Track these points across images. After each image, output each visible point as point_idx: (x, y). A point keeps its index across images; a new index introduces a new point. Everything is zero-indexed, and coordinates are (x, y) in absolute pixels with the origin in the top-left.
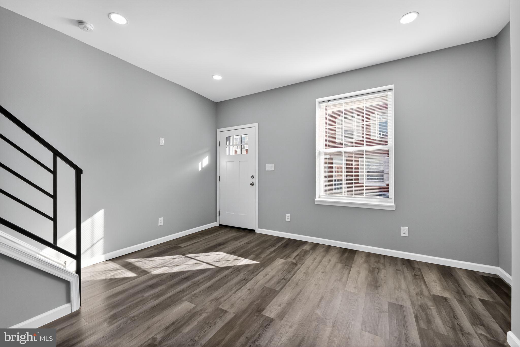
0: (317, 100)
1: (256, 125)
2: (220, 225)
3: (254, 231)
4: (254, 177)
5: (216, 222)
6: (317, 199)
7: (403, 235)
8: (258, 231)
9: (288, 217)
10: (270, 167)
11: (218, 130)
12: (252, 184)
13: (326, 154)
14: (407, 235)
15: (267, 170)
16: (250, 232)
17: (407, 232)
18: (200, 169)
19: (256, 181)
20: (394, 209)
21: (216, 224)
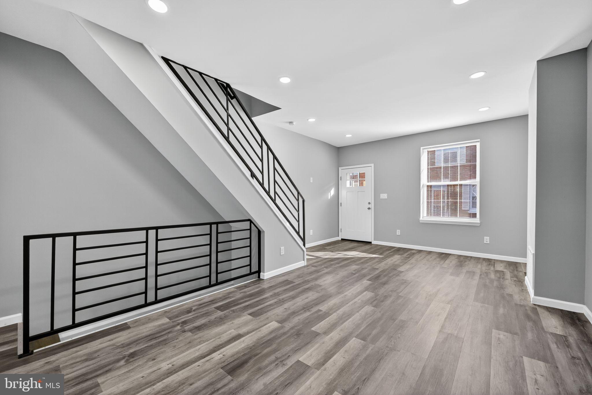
0: (422, 148)
1: (372, 165)
2: (342, 239)
3: (371, 243)
4: (371, 203)
5: (339, 236)
6: (421, 219)
7: (485, 242)
8: (374, 242)
9: (398, 232)
10: (384, 196)
11: (340, 168)
12: (369, 209)
13: (428, 186)
14: (488, 242)
15: (381, 198)
16: (366, 244)
17: (488, 241)
18: (329, 198)
19: (372, 206)
20: (479, 225)
21: (339, 238)
